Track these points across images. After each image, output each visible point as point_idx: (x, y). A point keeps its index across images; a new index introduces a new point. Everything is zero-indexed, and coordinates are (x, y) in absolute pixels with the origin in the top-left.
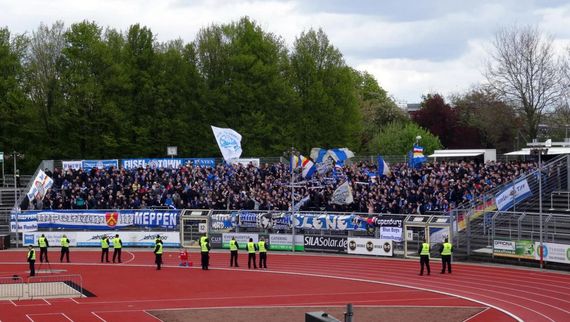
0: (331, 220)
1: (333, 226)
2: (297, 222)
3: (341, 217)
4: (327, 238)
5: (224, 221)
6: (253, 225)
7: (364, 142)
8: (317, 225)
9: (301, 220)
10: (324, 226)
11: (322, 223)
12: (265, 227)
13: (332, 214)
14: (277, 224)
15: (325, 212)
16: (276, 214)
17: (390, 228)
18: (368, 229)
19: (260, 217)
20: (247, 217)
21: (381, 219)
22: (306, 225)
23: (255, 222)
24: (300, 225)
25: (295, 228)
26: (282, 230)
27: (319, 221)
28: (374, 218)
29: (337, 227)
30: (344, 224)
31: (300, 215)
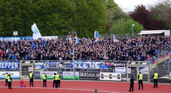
0: (92, 64)
1: (93, 67)
2: (76, 66)
3: (97, 63)
4: (90, 73)
5: (41, 66)
6: (55, 67)
7: (108, 28)
8: (85, 67)
9: (78, 65)
10: (89, 67)
11: (87, 66)
12: (60, 68)
13: (92, 61)
14: (66, 66)
15: (89, 61)
16: (65, 62)
17: (120, 67)
18: (109, 68)
19: (58, 64)
20: (52, 64)
21: (115, 63)
22: (80, 67)
23: (56, 66)
24: (77, 67)
25: (75, 68)
26: (69, 70)
27: (86, 65)
28: (112, 63)
29: (95, 68)
30: (98, 66)
31: (77, 62)
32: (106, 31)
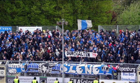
0: (89, 68)
1: (90, 72)
2: (66, 69)
3: (95, 66)
4: (86, 80)
5: (17, 69)
6: (36, 71)
7: (114, 16)
8: (79, 72)
9: (68, 68)
10: (84, 71)
11: (82, 70)
12: (44, 72)
13: (89, 63)
14: (52, 70)
15: (84, 63)
16: (51, 64)
17: (128, 73)
18: (113, 74)
19: (40, 66)
20: (32, 66)
21: (121, 67)
22: (71, 71)
23: (38, 69)
24: (68, 71)
25: (64, 73)
26: (56, 74)
27: (81, 68)
28: (117, 66)
29: (92, 73)
30: (97, 70)
31: (68, 65)
32: (112, 21)
